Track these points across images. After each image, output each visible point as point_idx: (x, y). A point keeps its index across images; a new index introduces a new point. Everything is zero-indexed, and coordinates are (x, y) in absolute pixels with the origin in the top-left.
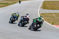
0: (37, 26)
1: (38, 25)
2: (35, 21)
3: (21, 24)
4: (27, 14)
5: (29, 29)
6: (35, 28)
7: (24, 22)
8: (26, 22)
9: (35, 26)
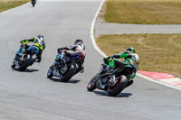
0: (119, 80)
1: (124, 78)
2: (112, 64)
3: (58, 74)
4: (78, 41)
5: (90, 90)
6: (111, 88)
7: (69, 67)
8: (75, 66)
9: (114, 79)
